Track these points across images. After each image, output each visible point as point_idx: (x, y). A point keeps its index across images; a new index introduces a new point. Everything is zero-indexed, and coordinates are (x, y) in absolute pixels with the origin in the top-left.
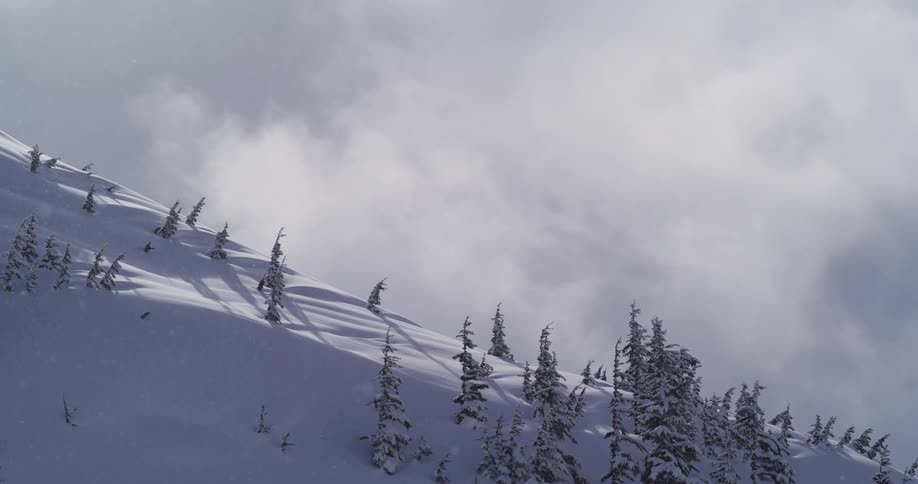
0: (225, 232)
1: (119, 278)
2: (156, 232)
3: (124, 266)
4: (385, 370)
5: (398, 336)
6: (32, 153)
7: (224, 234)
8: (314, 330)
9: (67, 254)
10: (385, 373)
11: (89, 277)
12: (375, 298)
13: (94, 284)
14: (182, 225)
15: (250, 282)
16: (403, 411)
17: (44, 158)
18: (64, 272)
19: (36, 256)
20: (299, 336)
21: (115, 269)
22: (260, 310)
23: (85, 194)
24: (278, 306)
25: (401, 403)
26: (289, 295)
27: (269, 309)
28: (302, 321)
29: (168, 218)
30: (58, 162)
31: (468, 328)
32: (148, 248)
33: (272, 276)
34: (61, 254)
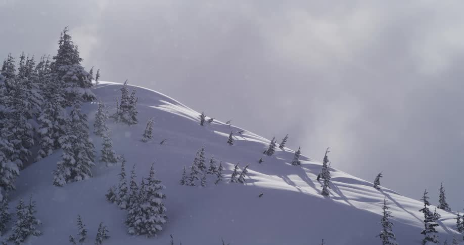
0: (299, 151)
1: (246, 177)
2: (264, 153)
3: (249, 171)
4: (384, 219)
5: (390, 201)
6: (201, 116)
7: (298, 152)
8: (346, 199)
9: (221, 166)
10: (384, 220)
11: (232, 177)
12: (377, 182)
13: (234, 181)
14: (277, 149)
15: (312, 176)
16: (395, 239)
17: (207, 118)
18: (219, 175)
19: (205, 167)
20: (337, 202)
21: (245, 172)
22: (318, 190)
23: (228, 135)
24: (328, 188)
25: (393, 235)
26: (333, 182)
27: (323, 189)
28: (339, 195)
29: (270, 146)
30: (214, 120)
31: (426, 195)
32: (261, 161)
33: (324, 173)
34: (218, 167)
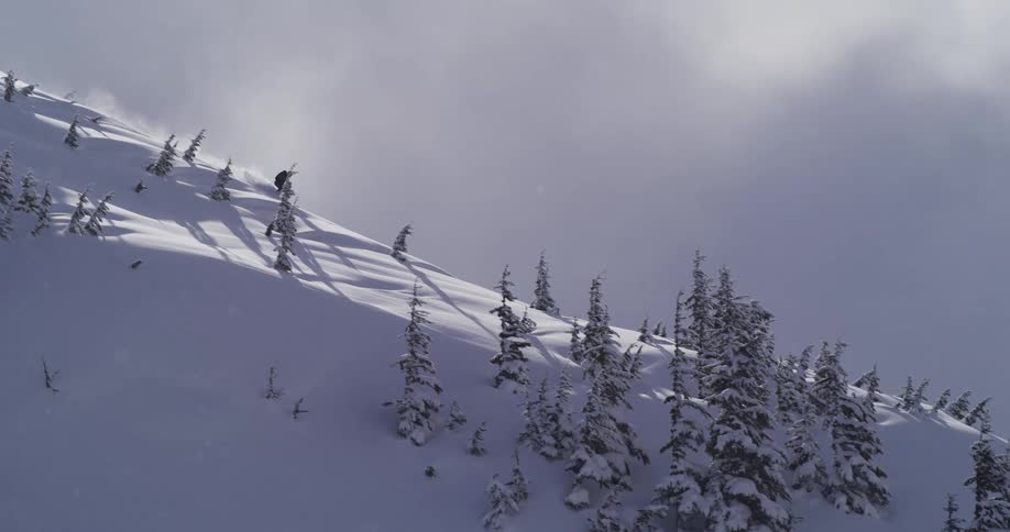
0: (228, 169)
1: (105, 223)
2: (148, 169)
3: (112, 208)
4: (412, 326)
5: (425, 287)
6: (7, 79)
7: (227, 171)
8: (327, 280)
9: (47, 195)
10: (412, 330)
11: (72, 221)
12: (400, 244)
13: (77, 229)
14: (179, 162)
15: (256, 226)
16: (433, 372)
17: (19, 85)
18: (43, 215)
19: (10, 197)
20: (311, 286)
21: (101, 211)
22: (267, 259)
23: (67, 126)
24: (289, 254)
25: (430, 364)
26: (301, 241)
27: (279, 256)
28: (313, 270)
29: (163, 153)
30: (36, 90)
31: (507, 279)
32: (139, 188)
33: (283, 224)
34: (40, 196)
